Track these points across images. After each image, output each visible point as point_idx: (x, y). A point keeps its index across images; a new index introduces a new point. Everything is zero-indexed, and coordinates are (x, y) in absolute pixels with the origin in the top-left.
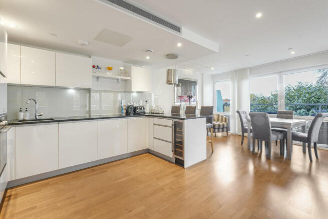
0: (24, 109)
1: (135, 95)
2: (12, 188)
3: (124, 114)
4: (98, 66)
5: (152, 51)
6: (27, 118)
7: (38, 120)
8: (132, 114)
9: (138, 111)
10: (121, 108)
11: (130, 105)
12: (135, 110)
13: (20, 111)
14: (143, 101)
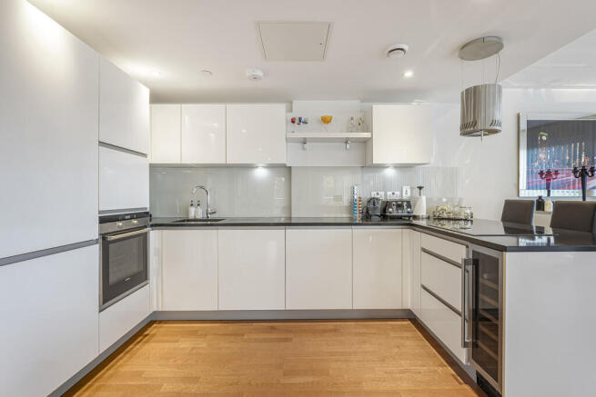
0: (195, 203)
1: (390, 173)
2: (160, 322)
3: (358, 217)
4: (300, 119)
5: (405, 47)
6: (200, 216)
7: (211, 220)
8: (376, 219)
9: (392, 211)
10: (352, 204)
11: (376, 196)
12: (384, 210)
13: (192, 205)
14: (412, 189)
